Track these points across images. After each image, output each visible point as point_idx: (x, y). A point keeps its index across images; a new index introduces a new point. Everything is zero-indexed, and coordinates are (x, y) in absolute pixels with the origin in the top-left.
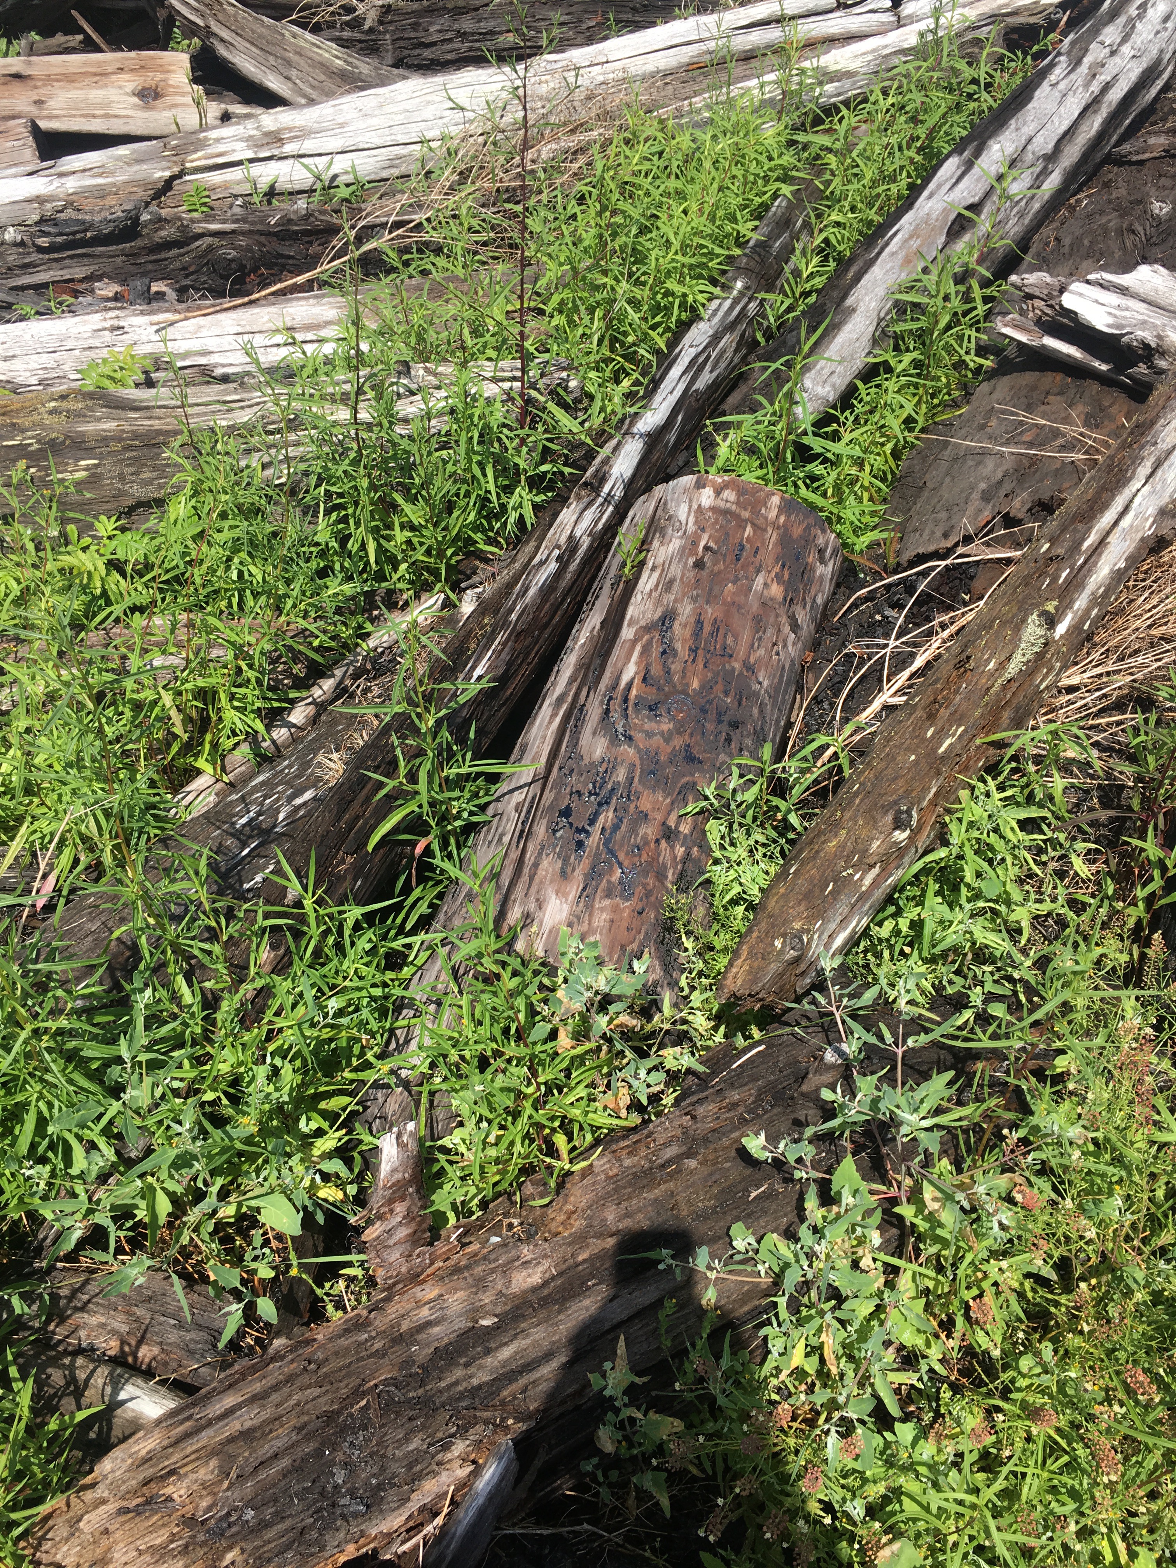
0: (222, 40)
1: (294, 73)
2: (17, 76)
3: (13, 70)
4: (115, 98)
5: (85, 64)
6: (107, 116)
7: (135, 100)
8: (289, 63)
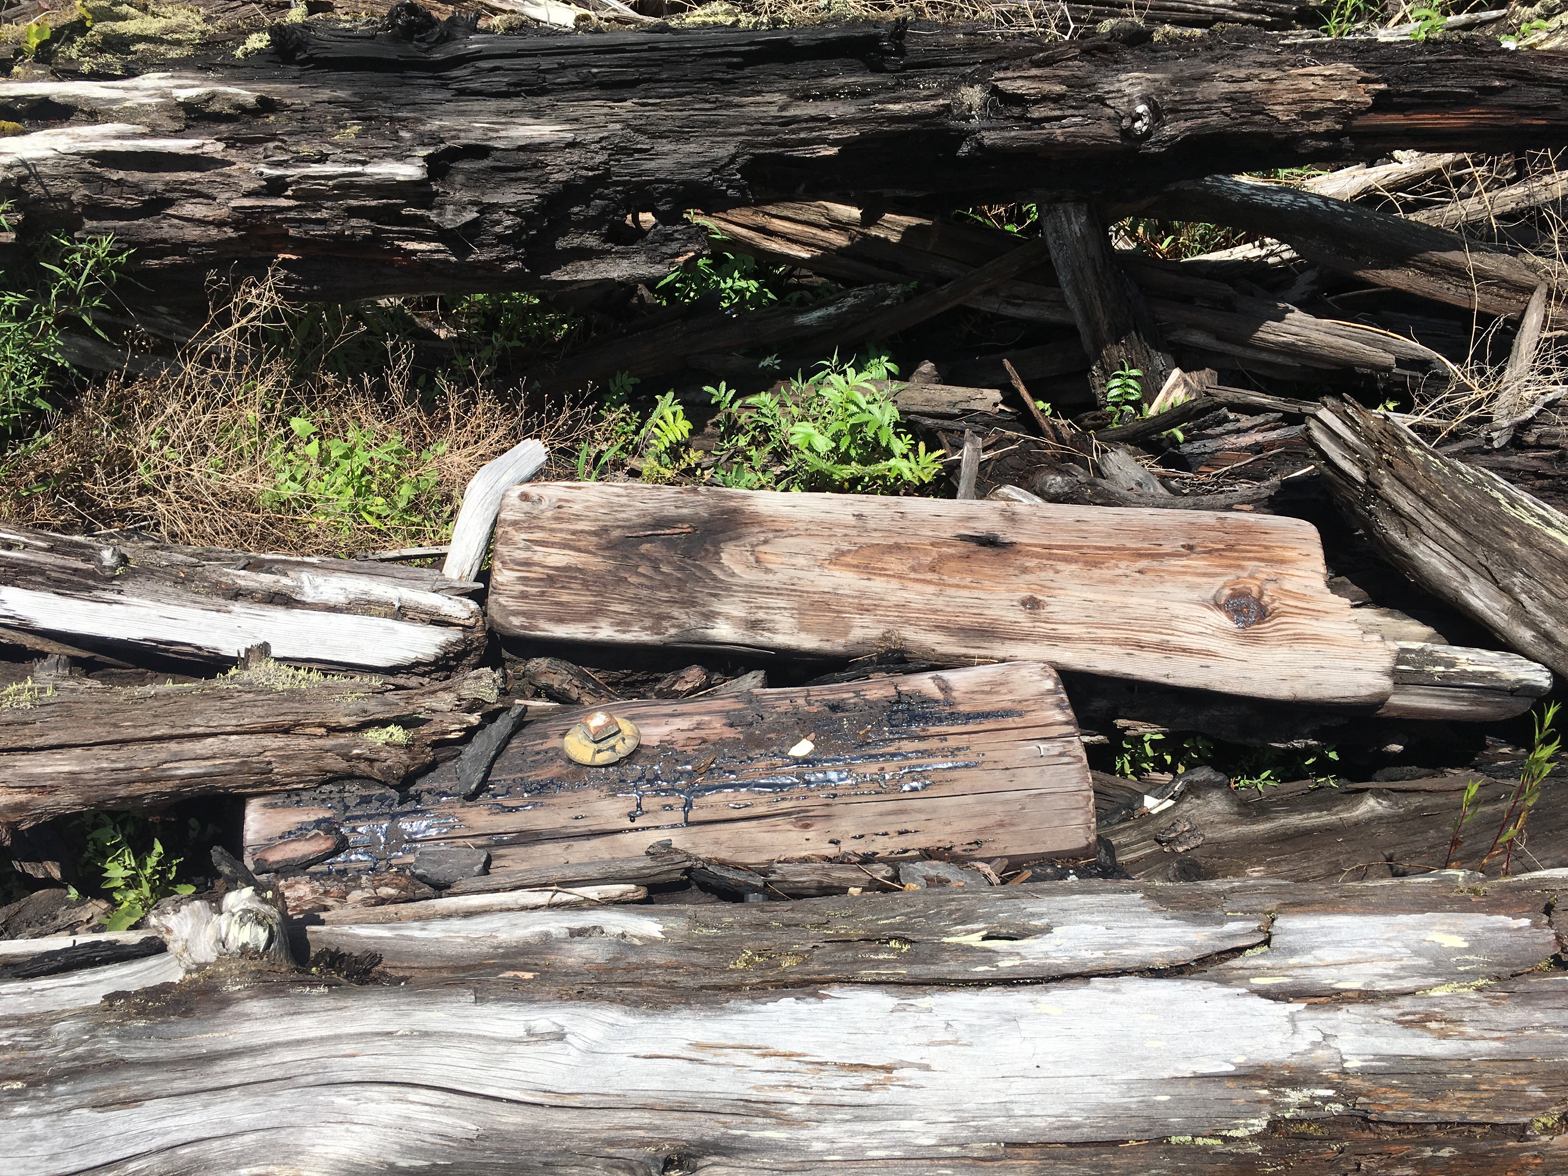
0: (1396, 512)
1: (1518, 580)
2: (989, 542)
3: (981, 528)
4: (1179, 609)
5: (1119, 529)
6: (1163, 648)
7: (1221, 619)
8: (1511, 561)
